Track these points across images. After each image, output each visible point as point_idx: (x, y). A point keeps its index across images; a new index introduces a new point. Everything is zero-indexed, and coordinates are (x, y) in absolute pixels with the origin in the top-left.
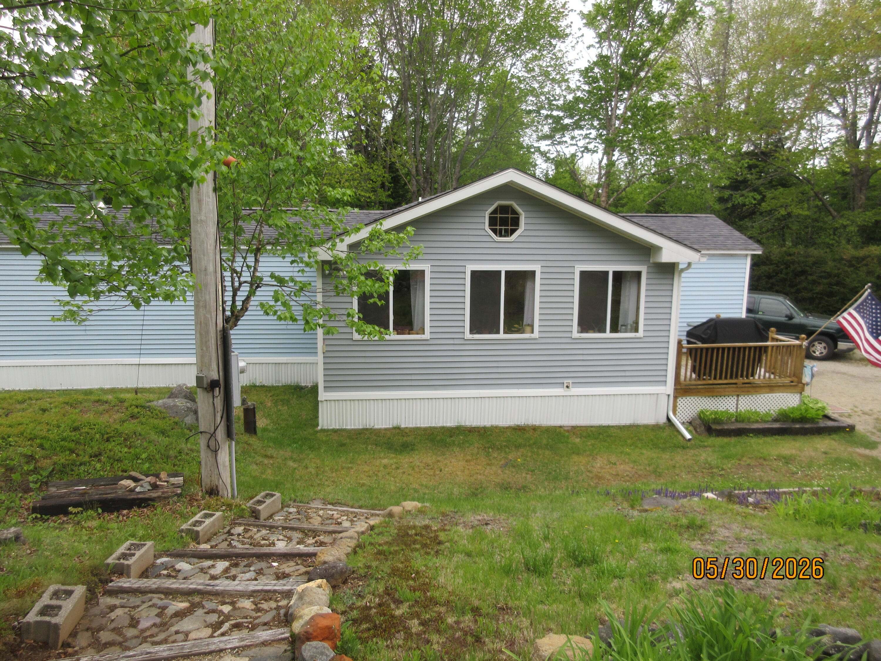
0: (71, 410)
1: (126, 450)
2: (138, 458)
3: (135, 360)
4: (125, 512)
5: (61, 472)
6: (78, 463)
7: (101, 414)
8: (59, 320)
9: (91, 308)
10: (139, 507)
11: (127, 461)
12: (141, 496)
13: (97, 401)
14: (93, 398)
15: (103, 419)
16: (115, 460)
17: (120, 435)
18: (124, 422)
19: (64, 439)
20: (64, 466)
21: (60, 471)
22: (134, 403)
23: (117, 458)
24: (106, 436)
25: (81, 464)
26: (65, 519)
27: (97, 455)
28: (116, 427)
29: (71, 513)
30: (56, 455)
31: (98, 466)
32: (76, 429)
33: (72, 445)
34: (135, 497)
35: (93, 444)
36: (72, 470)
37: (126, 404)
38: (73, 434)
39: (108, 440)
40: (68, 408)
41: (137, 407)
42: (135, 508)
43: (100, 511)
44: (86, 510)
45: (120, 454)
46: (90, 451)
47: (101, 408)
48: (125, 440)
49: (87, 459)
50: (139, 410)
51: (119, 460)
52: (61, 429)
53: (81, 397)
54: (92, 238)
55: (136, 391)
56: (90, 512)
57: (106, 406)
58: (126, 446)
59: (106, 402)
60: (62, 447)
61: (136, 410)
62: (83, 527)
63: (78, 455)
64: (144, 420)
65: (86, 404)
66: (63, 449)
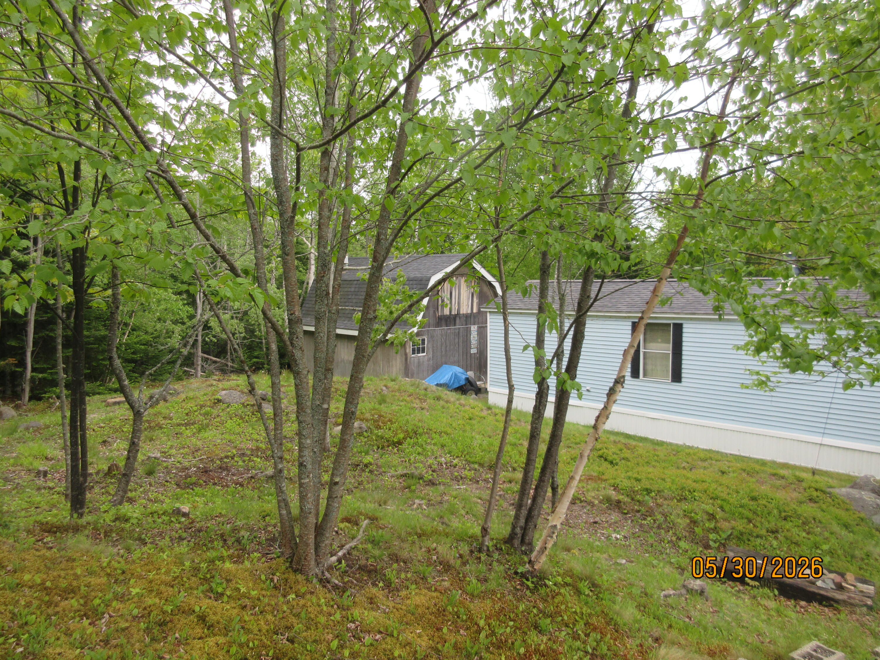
0: (748, 478)
1: (804, 534)
2: (817, 548)
3: (818, 439)
4: (803, 603)
5: (739, 539)
6: (755, 534)
7: (778, 489)
8: (747, 387)
9: (779, 379)
10: (820, 603)
11: (805, 547)
12: (822, 592)
13: (774, 475)
14: (770, 470)
15: (781, 496)
16: (792, 543)
17: (799, 517)
18: (801, 503)
19: (741, 506)
20: (742, 534)
21: (737, 537)
22: (813, 485)
23: (794, 541)
24: (783, 514)
25: (757, 536)
26: (741, 588)
27: (774, 532)
28: (795, 506)
29: (748, 584)
30: (735, 520)
31: (775, 543)
32: (754, 499)
33: (750, 515)
34: (816, 591)
35: (770, 518)
36: (749, 540)
37: (804, 484)
38: (751, 503)
39: (785, 519)
40: (744, 475)
41: (816, 490)
42: (816, 604)
43: (776, 592)
44: (762, 586)
45: (797, 537)
46: (767, 525)
47: (779, 483)
48: (804, 523)
49: (763, 532)
50: (818, 493)
51: (797, 544)
52: (740, 495)
53: (757, 467)
54: (793, 311)
55: (814, 472)
56: (766, 590)
57: (783, 482)
58: (804, 530)
59: (783, 477)
60: (740, 513)
61: (815, 494)
62: (759, 604)
63: (755, 526)
64: (824, 507)
65: (762, 475)
66: (742, 516)
